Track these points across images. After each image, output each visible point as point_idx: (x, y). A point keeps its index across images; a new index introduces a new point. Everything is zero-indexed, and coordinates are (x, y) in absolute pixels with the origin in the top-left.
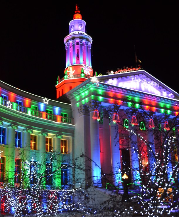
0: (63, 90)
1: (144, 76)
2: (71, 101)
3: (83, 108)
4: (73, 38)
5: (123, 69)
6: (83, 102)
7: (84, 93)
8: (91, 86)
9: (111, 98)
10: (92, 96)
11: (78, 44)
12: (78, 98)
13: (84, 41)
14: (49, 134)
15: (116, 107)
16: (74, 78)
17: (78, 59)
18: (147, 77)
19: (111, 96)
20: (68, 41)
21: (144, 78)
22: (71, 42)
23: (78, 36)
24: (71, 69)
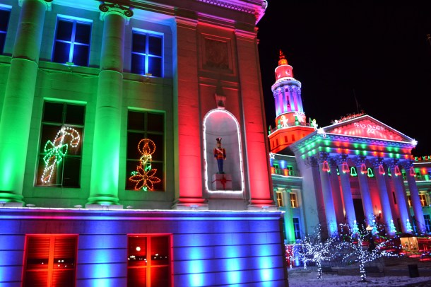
0: (277, 140)
1: (368, 121)
2: (295, 153)
3: (310, 160)
4: (282, 85)
5: (346, 117)
6: (310, 154)
7: (310, 145)
8: (317, 138)
9: (337, 147)
10: (320, 148)
11: (287, 90)
12: (303, 150)
13: (293, 87)
14: (279, 188)
15: (344, 156)
16: (288, 127)
17: (289, 107)
18: (372, 122)
19: (338, 145)
20: (276, 89)
21: (369, 123)
22: (279, 89)
23: (287, 82)
24: (284, 117)
